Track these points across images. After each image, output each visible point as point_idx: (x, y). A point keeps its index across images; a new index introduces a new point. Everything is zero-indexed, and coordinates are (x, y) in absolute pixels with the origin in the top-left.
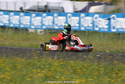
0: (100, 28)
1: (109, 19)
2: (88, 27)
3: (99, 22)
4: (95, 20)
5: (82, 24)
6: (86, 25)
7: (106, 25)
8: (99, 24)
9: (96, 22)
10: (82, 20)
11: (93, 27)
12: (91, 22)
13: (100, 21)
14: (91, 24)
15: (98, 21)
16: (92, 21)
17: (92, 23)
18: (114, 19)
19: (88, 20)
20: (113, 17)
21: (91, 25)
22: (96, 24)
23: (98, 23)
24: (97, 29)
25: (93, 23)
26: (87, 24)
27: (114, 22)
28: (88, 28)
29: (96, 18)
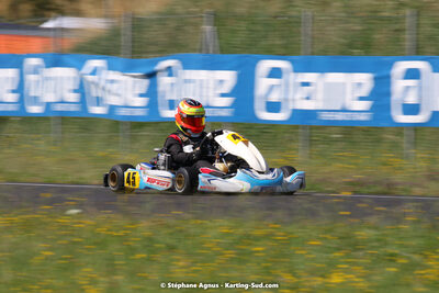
0: (112, 108)
1: (151, 75)
2: (62, 102)
3: (109, 86)
4: (90, 78)
5: (32, 94)
6: (50, 97)
7: (141, 95)
8: (109, 91)
9: (93, 86)
10: (31, 78)
11: (83, 102)
12: (72, 87)
13: (112, 81)
14: (75, 91)
15: (102, 83)
16: (78, 82)
17: (76, 88)
18: (170, 75)
19: (62, 78)
20: (169, 68)
21: (73, 97)
22: (94, 92)
23: (103, 89)
24: (98, 110)
25: (81, 89)
26: (55, 92)
27: (172, 84)
28: (59, 108)
29: (94, 73)
